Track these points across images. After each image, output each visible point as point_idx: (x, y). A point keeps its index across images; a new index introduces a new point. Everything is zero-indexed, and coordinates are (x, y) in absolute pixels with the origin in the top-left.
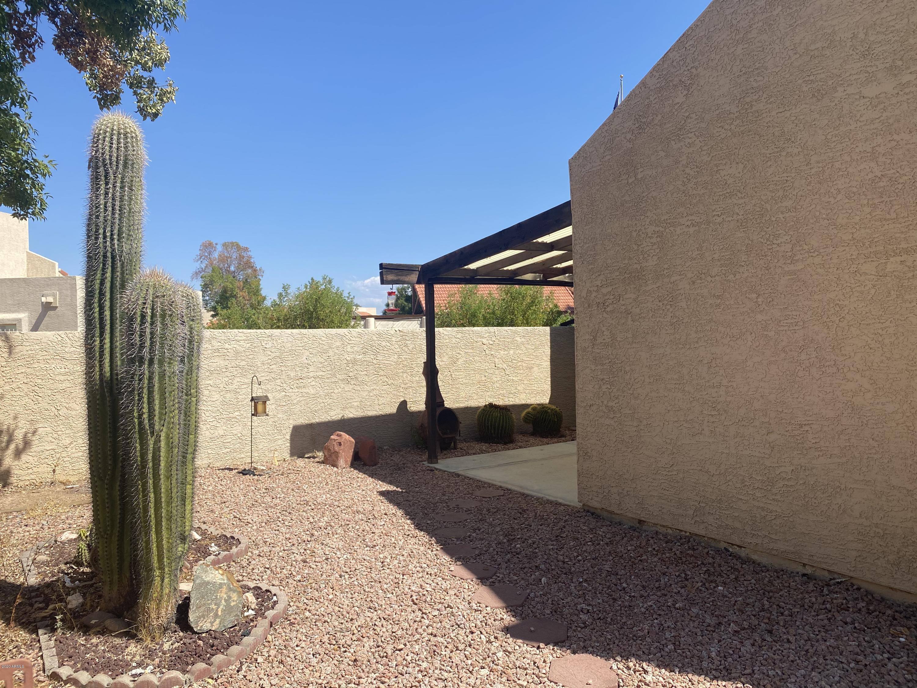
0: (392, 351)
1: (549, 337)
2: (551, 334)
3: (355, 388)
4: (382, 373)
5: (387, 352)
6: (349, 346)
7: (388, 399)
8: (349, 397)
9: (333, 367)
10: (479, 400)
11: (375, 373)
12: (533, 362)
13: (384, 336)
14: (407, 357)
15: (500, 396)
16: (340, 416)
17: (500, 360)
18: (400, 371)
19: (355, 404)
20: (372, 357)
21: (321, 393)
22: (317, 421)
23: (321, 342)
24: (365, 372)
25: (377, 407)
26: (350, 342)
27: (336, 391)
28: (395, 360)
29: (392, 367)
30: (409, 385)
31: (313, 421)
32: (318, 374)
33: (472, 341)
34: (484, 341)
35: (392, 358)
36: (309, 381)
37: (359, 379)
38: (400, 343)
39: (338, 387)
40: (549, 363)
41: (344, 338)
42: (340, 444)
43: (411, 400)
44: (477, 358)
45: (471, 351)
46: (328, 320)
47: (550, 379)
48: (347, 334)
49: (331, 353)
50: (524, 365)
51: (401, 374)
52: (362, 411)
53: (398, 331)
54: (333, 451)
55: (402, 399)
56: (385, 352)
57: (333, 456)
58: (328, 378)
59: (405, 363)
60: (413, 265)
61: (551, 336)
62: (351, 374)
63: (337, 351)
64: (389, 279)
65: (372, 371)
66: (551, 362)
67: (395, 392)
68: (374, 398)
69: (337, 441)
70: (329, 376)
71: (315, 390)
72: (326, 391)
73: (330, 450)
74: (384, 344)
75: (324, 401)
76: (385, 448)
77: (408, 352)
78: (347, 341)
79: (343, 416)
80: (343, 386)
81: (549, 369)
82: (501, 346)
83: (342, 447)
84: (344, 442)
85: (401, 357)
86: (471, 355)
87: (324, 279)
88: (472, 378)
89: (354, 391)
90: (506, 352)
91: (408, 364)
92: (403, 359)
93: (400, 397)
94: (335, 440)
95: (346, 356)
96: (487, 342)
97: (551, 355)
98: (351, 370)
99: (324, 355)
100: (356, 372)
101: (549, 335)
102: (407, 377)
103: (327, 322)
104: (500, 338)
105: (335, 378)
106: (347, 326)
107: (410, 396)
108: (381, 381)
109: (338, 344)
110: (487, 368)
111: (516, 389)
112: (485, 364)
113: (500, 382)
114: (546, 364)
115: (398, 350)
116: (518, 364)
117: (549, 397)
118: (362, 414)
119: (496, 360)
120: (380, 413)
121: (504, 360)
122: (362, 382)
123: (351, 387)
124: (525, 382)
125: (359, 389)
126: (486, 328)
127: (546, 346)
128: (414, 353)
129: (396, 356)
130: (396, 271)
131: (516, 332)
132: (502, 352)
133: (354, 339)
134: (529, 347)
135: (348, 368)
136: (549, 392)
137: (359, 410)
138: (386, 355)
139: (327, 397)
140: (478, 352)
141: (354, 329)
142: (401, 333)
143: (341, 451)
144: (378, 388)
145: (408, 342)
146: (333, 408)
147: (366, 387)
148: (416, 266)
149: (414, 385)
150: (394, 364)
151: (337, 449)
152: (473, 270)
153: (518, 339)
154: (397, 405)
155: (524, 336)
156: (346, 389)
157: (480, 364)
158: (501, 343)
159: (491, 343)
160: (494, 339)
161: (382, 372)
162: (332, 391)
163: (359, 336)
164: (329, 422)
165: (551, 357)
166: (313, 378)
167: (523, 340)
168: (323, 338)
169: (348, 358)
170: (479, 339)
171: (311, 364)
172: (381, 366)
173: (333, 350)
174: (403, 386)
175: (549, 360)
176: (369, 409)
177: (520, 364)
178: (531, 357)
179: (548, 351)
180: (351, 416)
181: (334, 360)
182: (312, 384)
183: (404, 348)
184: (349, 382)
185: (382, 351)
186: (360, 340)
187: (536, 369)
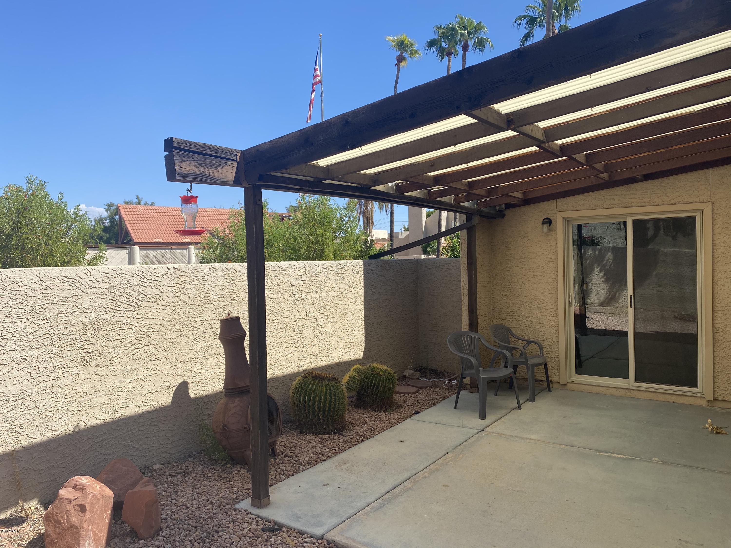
0: (163, 303)
1: (362, 273)
2: (364, 269)
3: (100, 373)
4: (146, 341)
5: (155, 305)
6: (87, 298)
7: (158, 384)
8: (88, 390)
9: (55, 338)
10: (287, 365)
11: (136, 341)
12: (347, 306)
13: (149, 277)
14: (187, 310)
15: (312, 356)
16: (71, 428)
17: (312, 306)
18: (177, 334)
19: (100, 400)
20: (129, 314)
21: (33, 389)
22: (25, 444)
23: (29, 293)
24: (117, 343)
25: (139, 400)
26: (89, 291)
27: (63, 382)
28: (168, 317)
29: (163, 329)
30: (190, 356)
31: (16, 446)
32: (24, 355)
33: (278, 281)
34: (294, 282)
35: (164, 314)
36: (5, 371)
37: (107, 356)
38: (175, 289)
39: (66, 375)
40: (363, 306)
41: (77, 284)
42: (83, 509)
43: (195, 380)
44: (284, 306)
45: (278, 296)
46: (44, 249)
47: (363, 327)
48: (84, 276)
49: (51, 313)
50: (338, 311)
51: (178, 340)
52: (113, 410)
53: (172, 270)
54: (65, 524)
55: (180, 380)
56: (151, 305)
57: (68, 536)
58: (45, 360)
59: (185, 320)
60: (226, 149)
61: (364, 272)
62: (91, 348)
63: (63, 309)
64: (186, 171)
65: (129, 340)
66: (364, 305)
67: (169, 371)
68: (133, 385)
69: (74, 503)
70: (47, 356)
71: (18, 385)
72: (41, 385)
73: (59, 522)
74: (149, 291)
75: (39, 404)
76: (156, 467)
77: (189, 302)
78: (83, 288)
79: (77, 426)
80: (75, 370)
81: (363, 314)
82: (312, 287)
83: (88, 515)
84: (92, 504)
85: (177, 311)
86: (277, 302)
87: (30, 181)
88: (278, 335)
89: (97, 378)
90: (318, 296)
91: (188, 323)
92: (181, 315)
93: (177, 378)
94: (70, 501)
95: (81, 316)
96: (297, 282)
97: (365, 296)
98: (92, 340)
99: (36, 316)
100: (100, 343)
101: (362, 270)
102: (187, 344)
103: (42, 255)
104: (311, 276)
105: (60, 359)
106: (79, 262)
107: (193, 374)
108: (146, 355)
109: (66, 294)
110: (296, 318)
111: (330, 344)
112: (294, 313)
113: (312, 336)
114: (360, 307)
115: (174, 300)
116: (332, 310)
117: (363, 350)
118: (113, 416)
119: (308, 307)
120: (145, 408)
121: (316, 306)
122: (112, 360)
123: (92, 371)
124: (340, 333)
125: (107, 373)
126: (295, 262)
127: (359, 285)
128: (198, 303)
129: (170, 311)
130: (198, 157)
131: (329, 268)
132: (314, 296)
133: (96, 285)
134: (343, 286)
135: (85, 338)
136: (363, 344)
137: (108, 409)
138: (154, 310)
139: (43, 397)
140: (286, 297)
141: (95, 268)
142: (178, 273)
143: (85, 525)
144: (140, 367)
145: (189, 287)
146: (57, 414)
147: (119, 367)
148: (231, 151)
149: (200, 355)
150: (166, 323)
151: (74, 520)
152: (323, 167)
153: (330, 276)
154: (172, 391)
155: (337, 273)
156: (82, 377)
157: (288, 313)
158: (312, 284)
159: (301, 283)
160: (304, 278)
161: (147, 338)
162: (55, 383)
163: (106, 279)
164: (50, 442)
165: (364, 298)
166: (13, 364)
167: (336, 278)
168: (34, 286)
169: (85, 320)
170: (287, 279)
171: (9, 336)
172: (145, 328)
173: (55, 306)
174: (181, 358)
175: (363, 303)
176: (125, 405)
177: (333, 310)
178: (345, 299)
179: (361, 291)
180: (93, 422)
181: (58, 324)
182: (11, 375)
183: (182, 297)
184: (88, 364)
185: (146, 304)
186: (107, 285)
187: (349, 315)
